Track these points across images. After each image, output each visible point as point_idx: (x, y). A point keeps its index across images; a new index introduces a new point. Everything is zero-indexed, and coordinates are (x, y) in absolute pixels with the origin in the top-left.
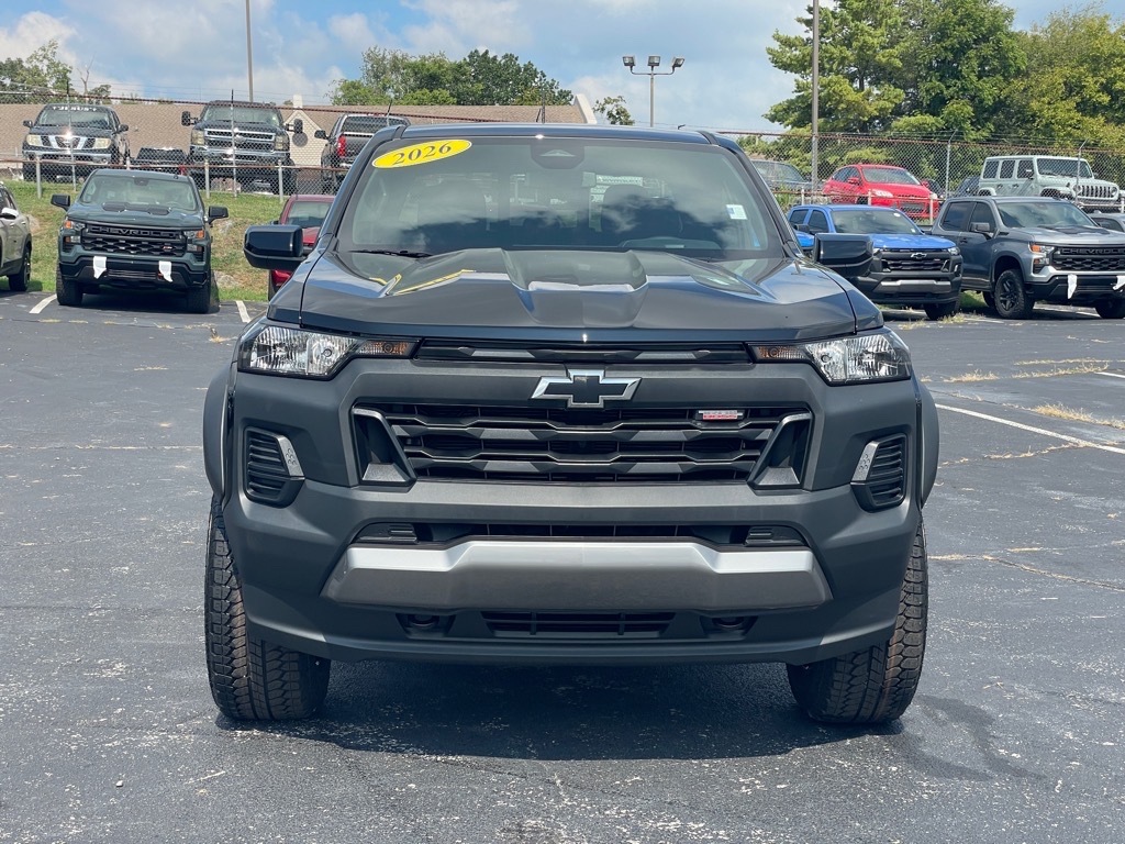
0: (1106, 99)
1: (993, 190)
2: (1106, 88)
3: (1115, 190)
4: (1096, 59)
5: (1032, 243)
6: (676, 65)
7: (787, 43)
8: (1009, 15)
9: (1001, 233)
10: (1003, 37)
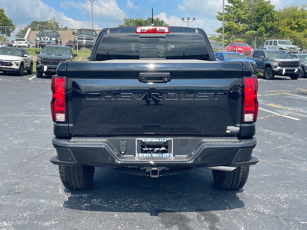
0: (297, 26)
1: (267, 48)
2: (297, 24)
3: (297, 48)
4: (295, 17)
5: (274, 61)
6: (194, 19)
7: (220, 14)
8: (274, 7)
9: (267, 59)
10: (272, 12)
